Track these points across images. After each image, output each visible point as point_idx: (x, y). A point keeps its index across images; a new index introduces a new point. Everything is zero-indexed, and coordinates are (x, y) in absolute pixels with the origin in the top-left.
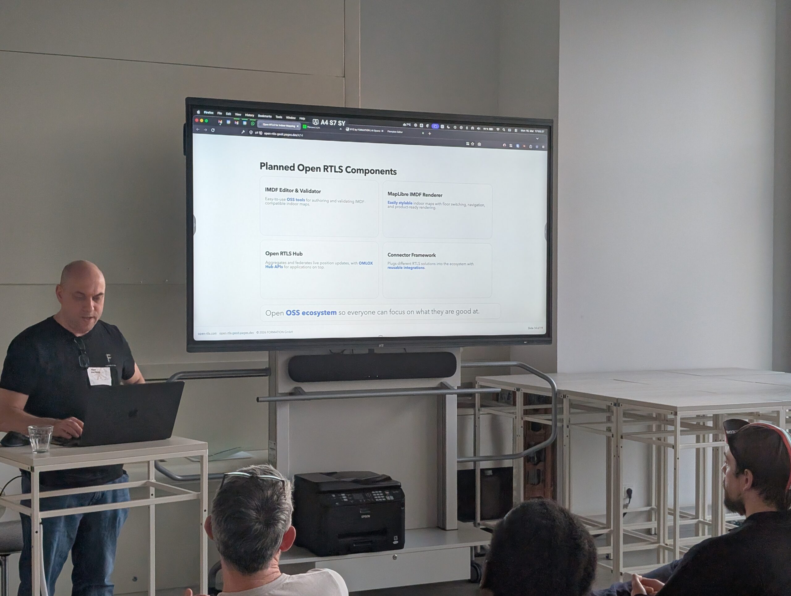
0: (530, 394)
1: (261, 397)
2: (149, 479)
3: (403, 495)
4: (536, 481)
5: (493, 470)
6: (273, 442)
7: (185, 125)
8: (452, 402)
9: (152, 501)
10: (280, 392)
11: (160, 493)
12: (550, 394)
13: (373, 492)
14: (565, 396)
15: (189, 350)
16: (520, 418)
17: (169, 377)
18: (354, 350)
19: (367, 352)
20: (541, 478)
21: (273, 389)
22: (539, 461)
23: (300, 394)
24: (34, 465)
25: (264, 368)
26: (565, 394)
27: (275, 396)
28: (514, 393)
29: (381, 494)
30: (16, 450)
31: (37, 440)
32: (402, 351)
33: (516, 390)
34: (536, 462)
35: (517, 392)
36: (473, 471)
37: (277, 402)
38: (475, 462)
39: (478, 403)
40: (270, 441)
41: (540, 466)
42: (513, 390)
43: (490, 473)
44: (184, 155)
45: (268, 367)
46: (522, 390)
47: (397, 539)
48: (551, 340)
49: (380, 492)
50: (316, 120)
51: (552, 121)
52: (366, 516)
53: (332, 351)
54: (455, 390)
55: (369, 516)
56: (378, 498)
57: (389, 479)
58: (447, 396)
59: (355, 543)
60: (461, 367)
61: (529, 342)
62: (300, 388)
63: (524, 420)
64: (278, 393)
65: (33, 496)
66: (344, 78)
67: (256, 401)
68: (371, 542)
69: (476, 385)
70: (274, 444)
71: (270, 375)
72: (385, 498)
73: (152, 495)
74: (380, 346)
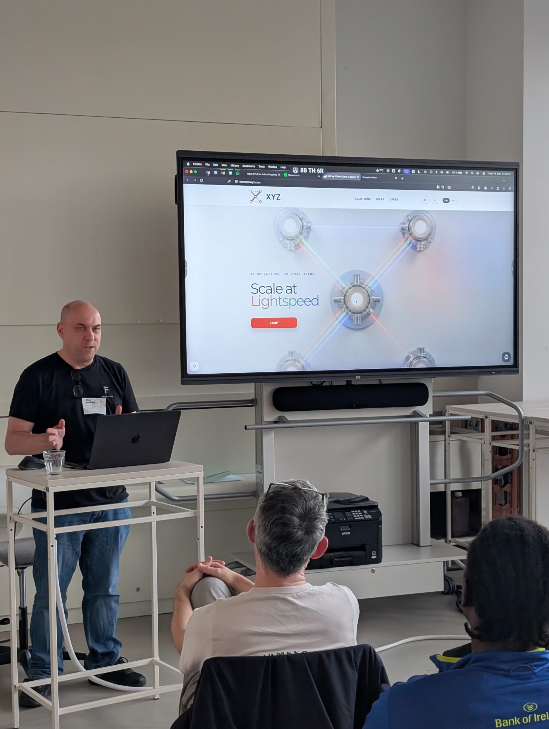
0: (498, 421)
1: (248, 425)
2: (150, 498)
3: (379, 514)
4: (503, 502)
5: (463, 491)
6: (260, 466)
7: (176, 176)
8: (424, 429)
9: (154, 519)
10: (265, 420)
11: (160, 511)
12: (517, 421)
13: (352, 511)
14: (531, 423)
15: (183, 383)
16: (488, 444)
17: (165, 408)
18: (333, 382)
19: (345, 383)
20: (508, 498)
21: (259, 419)
22: (506, 483)
23: (285, 422)
24: (48, 486)
25: (251, 399)
26: (531, 421)
27: (261, 424)
28: (482, 420)
29: (360, 513)
30: (32, 473)
31: (51, 464)
32: (377, 382)
33: (484, 418)
34: (503, 484)
35: (485, 420)
36: (444, 493)
37: (263, 430)
38: (446, 484)
39: (448, 431)
40: (257, 465)
41: (507, 488)
42: (482, 418)
43: (460, 494)
44: (176, 204)
45: (254, 397)
46: (490, 417)
47: (375, 554)
48: (518, 371)
49: (359, 511)
50: (296, 168)
51: (518, 164)
52: (346, 533)
53: (313, 383)
54: (428, 417)
55: (349, 533)
56: (357, 517)
57: (367, 499)
58: (420, 423)
59: (337, 558)
60: (433, 397)
61: (497, 373)
62: (284, 417)
63: (492, 445)
64: (264, 422)
65: (48, 514)
66: (321, 129)
67: (244, 429)
68: (351, 556)
69: (447, 414)
70: (261, 467)
71: (256, 405)
72: (364, 516)
73: (154, 513)
74: (357, 377)
